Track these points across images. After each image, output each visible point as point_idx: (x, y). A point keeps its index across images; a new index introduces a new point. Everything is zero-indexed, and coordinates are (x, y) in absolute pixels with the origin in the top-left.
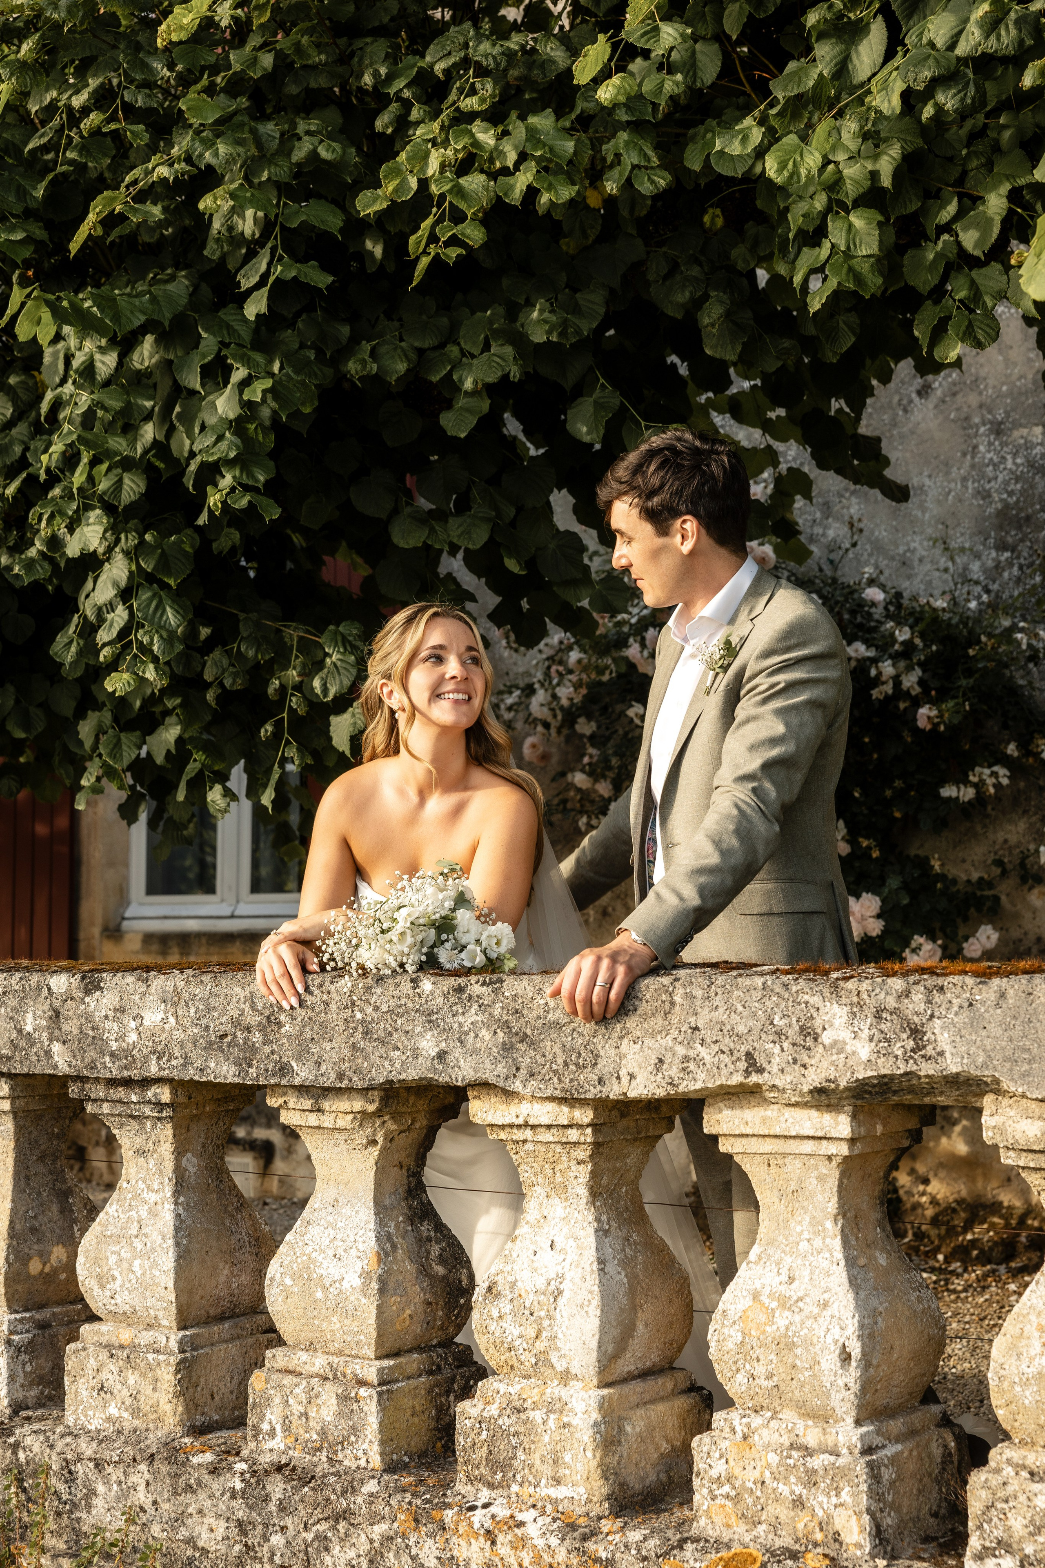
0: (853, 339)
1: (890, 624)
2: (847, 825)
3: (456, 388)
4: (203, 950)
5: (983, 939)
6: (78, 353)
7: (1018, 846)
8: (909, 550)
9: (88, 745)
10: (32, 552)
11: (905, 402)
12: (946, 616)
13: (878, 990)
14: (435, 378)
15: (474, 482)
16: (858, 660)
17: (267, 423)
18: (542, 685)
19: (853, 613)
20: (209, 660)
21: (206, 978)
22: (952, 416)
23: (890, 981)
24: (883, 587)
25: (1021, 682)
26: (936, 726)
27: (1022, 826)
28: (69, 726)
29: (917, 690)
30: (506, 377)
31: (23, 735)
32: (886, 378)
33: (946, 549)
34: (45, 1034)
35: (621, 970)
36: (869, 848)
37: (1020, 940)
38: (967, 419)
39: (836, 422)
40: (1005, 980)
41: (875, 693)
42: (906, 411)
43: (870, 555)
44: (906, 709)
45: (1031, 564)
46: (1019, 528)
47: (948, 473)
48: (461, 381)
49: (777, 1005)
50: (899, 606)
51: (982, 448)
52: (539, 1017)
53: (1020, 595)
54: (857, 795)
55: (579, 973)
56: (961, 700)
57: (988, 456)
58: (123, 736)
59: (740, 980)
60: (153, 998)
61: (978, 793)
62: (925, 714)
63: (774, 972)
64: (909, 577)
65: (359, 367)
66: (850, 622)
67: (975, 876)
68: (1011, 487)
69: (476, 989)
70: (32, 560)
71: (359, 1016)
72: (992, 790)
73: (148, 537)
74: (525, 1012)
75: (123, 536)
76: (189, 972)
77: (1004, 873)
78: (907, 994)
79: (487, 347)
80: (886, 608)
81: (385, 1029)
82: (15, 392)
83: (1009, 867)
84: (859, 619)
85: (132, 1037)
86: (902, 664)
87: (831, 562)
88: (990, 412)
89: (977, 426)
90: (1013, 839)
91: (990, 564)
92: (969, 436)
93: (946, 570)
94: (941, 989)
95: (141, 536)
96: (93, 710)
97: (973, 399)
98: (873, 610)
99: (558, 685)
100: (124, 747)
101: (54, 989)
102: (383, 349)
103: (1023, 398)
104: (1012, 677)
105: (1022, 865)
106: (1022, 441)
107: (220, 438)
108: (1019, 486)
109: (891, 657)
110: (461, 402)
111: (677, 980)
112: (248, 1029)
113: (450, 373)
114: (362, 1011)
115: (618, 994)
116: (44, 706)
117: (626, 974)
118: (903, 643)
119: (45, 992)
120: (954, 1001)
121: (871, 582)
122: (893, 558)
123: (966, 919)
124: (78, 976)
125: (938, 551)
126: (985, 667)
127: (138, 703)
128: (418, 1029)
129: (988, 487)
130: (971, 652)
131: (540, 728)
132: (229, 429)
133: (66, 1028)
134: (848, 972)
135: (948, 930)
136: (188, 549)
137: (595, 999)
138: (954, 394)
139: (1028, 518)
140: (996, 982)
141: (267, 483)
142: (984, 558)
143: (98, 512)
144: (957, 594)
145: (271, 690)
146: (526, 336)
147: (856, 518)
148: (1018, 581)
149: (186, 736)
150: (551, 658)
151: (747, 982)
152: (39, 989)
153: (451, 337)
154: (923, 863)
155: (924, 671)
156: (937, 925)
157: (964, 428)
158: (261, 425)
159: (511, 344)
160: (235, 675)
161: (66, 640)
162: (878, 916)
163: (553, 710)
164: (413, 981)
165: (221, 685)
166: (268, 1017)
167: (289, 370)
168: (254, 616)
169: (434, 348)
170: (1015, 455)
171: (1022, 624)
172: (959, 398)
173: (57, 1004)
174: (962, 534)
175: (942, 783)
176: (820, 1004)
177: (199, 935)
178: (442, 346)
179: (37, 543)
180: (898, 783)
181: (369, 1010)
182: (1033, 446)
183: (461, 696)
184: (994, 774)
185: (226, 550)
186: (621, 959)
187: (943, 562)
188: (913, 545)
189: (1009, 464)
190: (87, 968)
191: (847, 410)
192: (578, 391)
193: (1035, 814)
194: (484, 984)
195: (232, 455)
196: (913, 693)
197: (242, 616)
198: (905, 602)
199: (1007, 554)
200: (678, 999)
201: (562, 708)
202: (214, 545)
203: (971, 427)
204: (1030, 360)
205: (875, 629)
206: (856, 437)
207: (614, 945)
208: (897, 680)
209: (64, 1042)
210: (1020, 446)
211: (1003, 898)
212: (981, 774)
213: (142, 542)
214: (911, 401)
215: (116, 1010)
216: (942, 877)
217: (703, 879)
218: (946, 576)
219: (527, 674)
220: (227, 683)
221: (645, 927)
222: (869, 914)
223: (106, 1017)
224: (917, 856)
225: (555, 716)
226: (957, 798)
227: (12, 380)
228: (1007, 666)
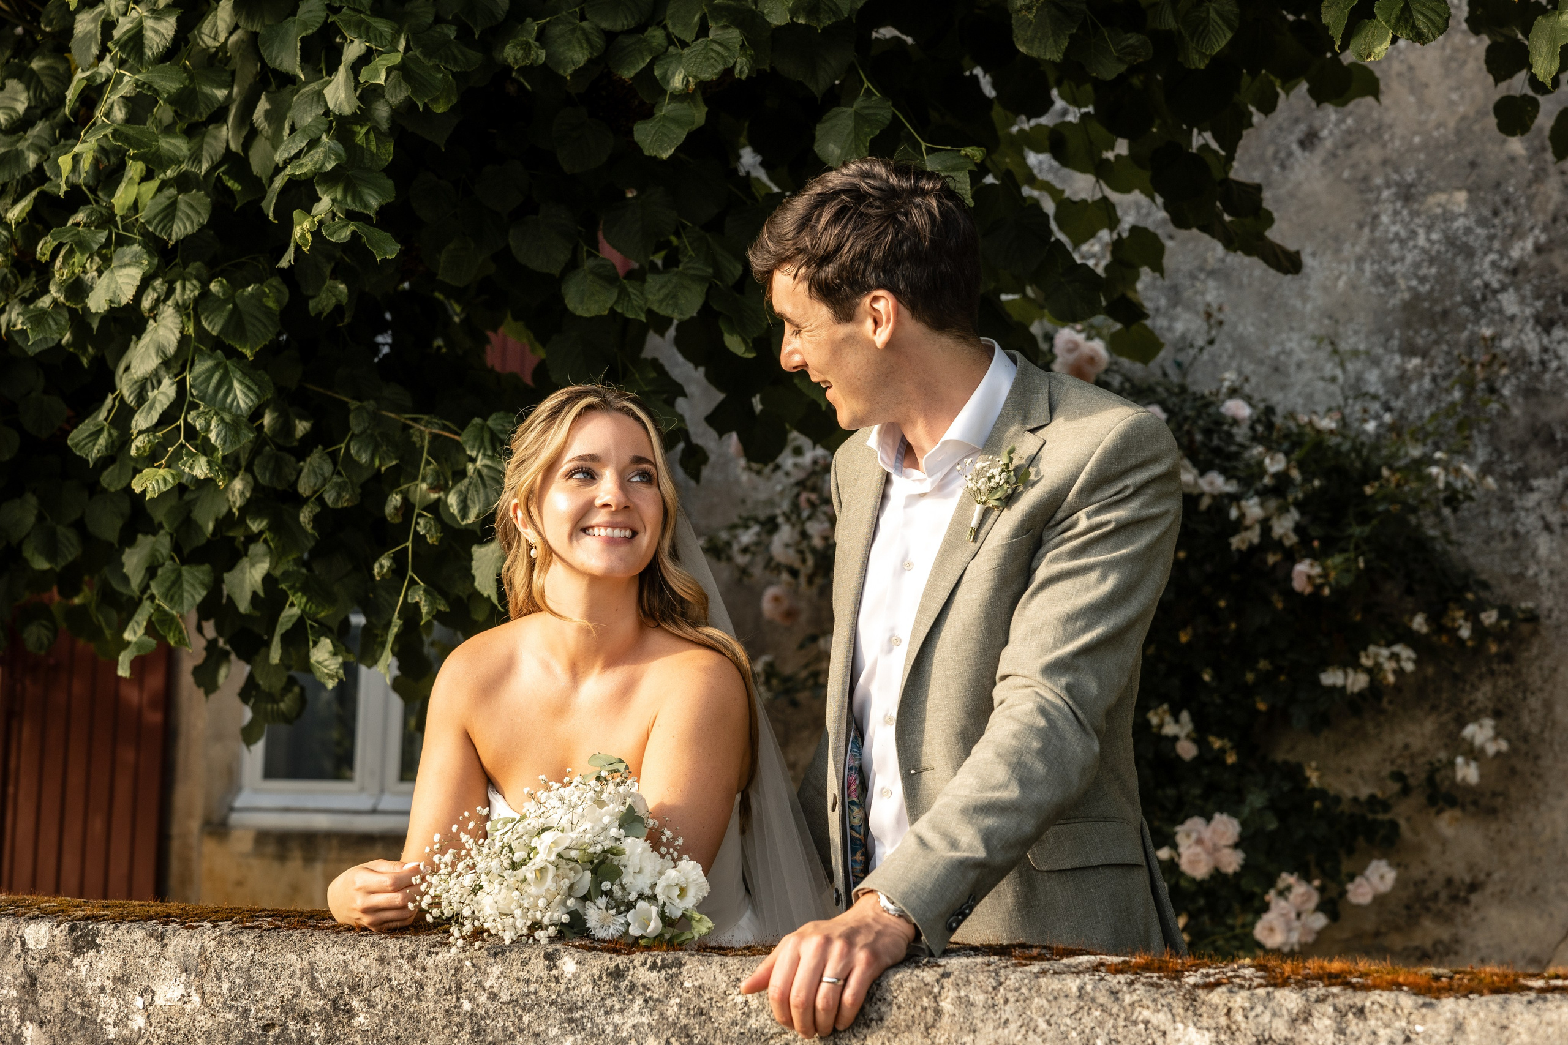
0: (1229, 35)
1: (1257, 450)
2: (1194, 718)
3: (658, 89)
4: (333, 855)
5: (1375, 879)
6: (121, 19)
7: (1423, 753)
8: (1283, 352)
9: (136, 582)
10: (45, 302)
11: (1282, 155)
12: (1333, 441)
13: (1259, 1009)
14: (628, 74)
15: (684, 227)
16: (1214, 497)
17: (384, 126)
18: (788, 518)
19: (1208, 432)
20: (306, 466)
21: (247, 938)
22: (1346, 174)
23: (1280, 994)
24: (1248, 399)
25: (1432, 533)
26: (1318, 588)
27: (1429, 726)
28: (112, 555)
29: (1292, 540)
30: (729, 72)
31: (46, 566)
32: (1268, 106)
33: (1335, 352)
34: (14, 1011)
35: (861, 957)
36: (1222, 751)
37: (1424, 882)
38: (1366, 179)
39: (1201, 160)
40: (1463, 1002)
41: (1236, 542)
42: (1283, 167)
43: (1232, 357)
44: (1275, 565)
45: (1448, 376)
46: (1433, 325)
47: (1338, 251)
48: (666, 79)
49: (1101, 1024)
50: (1270, 426)
51: (1385, 219)
52: (735, 1023)
53: (1433, 416)
54: (1207, 677)
55: (796, 961)
56: (1352, 555)
57: (1394, 229)
58: (185, 570)
59: (1043, 981)
60: (168, 965)
61: (1372, 681)
62: (1303, 570)
63: (1095, 968)
64: (1283, 388)
65: (520, 54)
66: (1203, 444)
67: (1365, 792)
68: (1423, 271)
69: (643, 975)
70: (44, 312)
71: (467, 1006)
72: (1391, 678)
73: (214, 287)
74: (714, 1013)
75: (178, 285)
76: (225, 926)
77: (1406, 791)
78: (1306, 1016)
79: (703, 30)
80: (1252, 428)
81: (505, 1028)
82: (39, 81)
83: (1412, 782)
84: (1216, 442)
85: (138, 1021)
86: (1273, 504)
87: (1179, 365)
88: (1397, 170)
89: (1379, 189)
90: (1417, 744)
91: (1392, 373)
92: (1368, 202)
93: (1333, 379)
94: (1361, 1012)
95: (205, 285)
96: (146, 533)
97: (1374, 153)
98: (1235, 430)
99: (809, 518)
100: (186, 586)
101: (31, 944)
102: (556, 30)
103: (1441, 154)
104: (1420, 525)
105: (1431, 780)
106: (1439, 211)
107: (313, 143)
108: (1433, 270)
109: (1258, 493)
110: (666, 108)
111: (946, 975)
112: (305, 1018)
113: (650, 68)
114: (471, 999)
115: (856, 995)
116: (80, 526)
117: (869, 964)
118: (1276, 476)
119: (17, 948)
120: (1382, 1032)
121: (1234, 392)
122: (1261, 362)
123: (1351, 851)
124: (65, 926)
125: (1323, 354)
126: (1387, 511)
127: (211, 526)
128: (554, 1031)
129: (1391, 269)
130: (1368, 490)
131: (785, 576)
132: (328, 131)
133: (44, 1002)
134: (1213, 972)
135: (1328, 865)
136: (271, 304)
137: (820, 1003)
138: (1349, 146)
139: (1445, 313)
140: (1448, 1005)
141: (382, 211)
142: (1384, 364)
143: (136, 248)
144: (1347, 411)
145: (389, 510)
146: (762, 16)
147: (1215, 306)
148: (1430, 397)
149: (277, 573)
150: (801, 484)
151: (1051, 984)
152: (9, 943)
153: (654, 17)
154: (1295, 773)
155: (1302, 513)
156: (1311, 858)
157: (1361, 192)
158: (375, 129)
159: (738, 26)
160: (341, 487)
161: (93, 429)
162: (1236, 846)
163: (801, 552)
164: (548, 957)
165: (321, 500)
166: (335, 1002)
167: (417, 52)
168: (370, 405)
169: (629, 32)
170: (1429, 229)
171: (1438, 455)
172: (1356, 152)
173: (33, 965)
174: (1356, 332)
175: (1324, 665)
176: (1168, 1026)
177: (329, 836)
178: (641, 28)
179: (53, 289)
180: (1263, 664)
181: (483, 999)
182: (1454, 217)
183: (617, 533)
184: (1395, 657)
185: (328, 310)
186: (861, 940)
187: (1330, 369)
188: (1289, 345)
189: (1421, 241)
190: (80, 913)
191: (1214, 145)
192: (834, 98)
193: (1448, 710)
194: (653, 967)
195: (329, 167)
196: (1287, 543)
197: (354, 404)
198: (1278, 420)
199: (1416, 361)
200: (946, 1005)
201: (814, 550)
202: (312, 304)
203: (1371, 190)
204: (1452, 103)
205: (1236, 456)
206: (1226, 182)
207: (847, 918)
208: (1265, 525)
209: (41, 1024)
210: (1436, 217)
211: (1402, 823)
212: (1377, 655)
213: (205, 293)
214: (1290, 154)
215: (116, 979)
216: (1321, 793)
217: (989, 821)
218: (1334, 388)
219: (771, 503)
220: (329, 498)
221: (903, 887)
222: (1224, 842)
223: (102, 989)
224: (1286, 763)
225: (804, 561)
226: (1344, 688)
227: (36, 65)
228: (1414, 510)
